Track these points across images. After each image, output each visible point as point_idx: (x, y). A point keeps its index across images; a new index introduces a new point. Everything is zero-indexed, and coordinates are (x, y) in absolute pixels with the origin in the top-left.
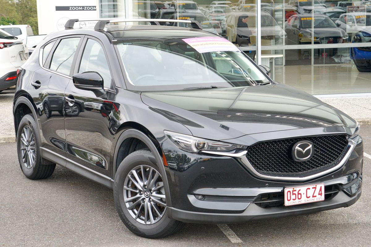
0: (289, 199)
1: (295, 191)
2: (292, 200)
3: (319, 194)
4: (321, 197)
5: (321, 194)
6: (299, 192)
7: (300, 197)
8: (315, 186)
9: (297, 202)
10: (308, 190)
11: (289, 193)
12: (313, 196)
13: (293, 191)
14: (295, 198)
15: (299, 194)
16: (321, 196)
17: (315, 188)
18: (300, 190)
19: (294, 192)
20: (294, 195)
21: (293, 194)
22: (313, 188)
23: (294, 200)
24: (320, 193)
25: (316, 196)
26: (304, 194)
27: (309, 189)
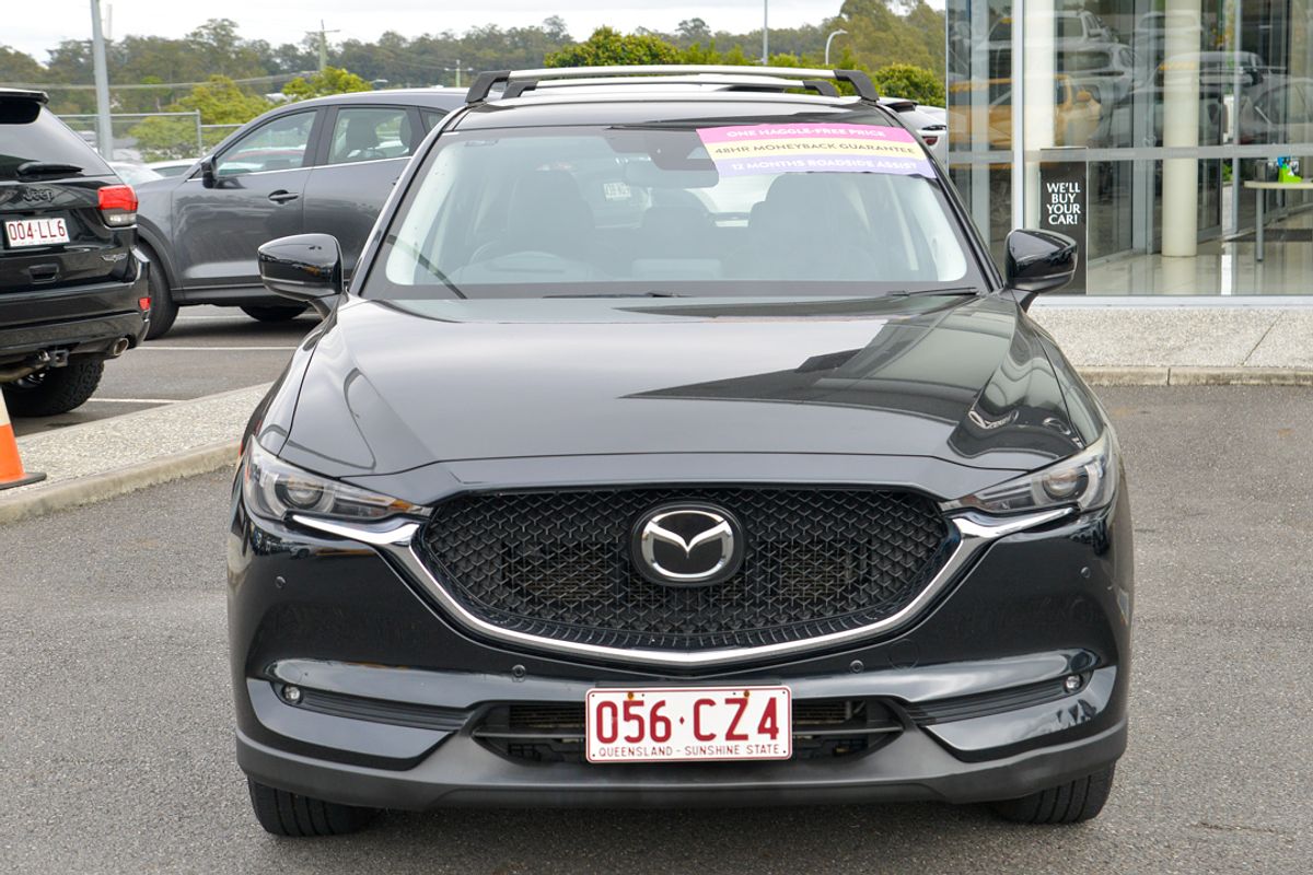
0: (607, 733)
1: (640, 703)
2: (620, 742)
3: (762, 730)
4: (773, 742)
5: (773, 732)
6: (660, 712)
7: (661, 731)
8: (740, 695)
9: (649, 751)
10: (703, 708)
11: (607, 711)
12: (730, 736)
13: (627, 705)
14: (635, 734)
15: (655, 718)
16: (773, 737)
17: (743, 703)
18: (662, 704)
19: (633, 710)
20: (635, 724)
21: (628, 717)
22: (729, 701)
23: (629, 739)
24: (768, 725)
25: (744, 737)
26: (682, 720)
27: (711, 703)
